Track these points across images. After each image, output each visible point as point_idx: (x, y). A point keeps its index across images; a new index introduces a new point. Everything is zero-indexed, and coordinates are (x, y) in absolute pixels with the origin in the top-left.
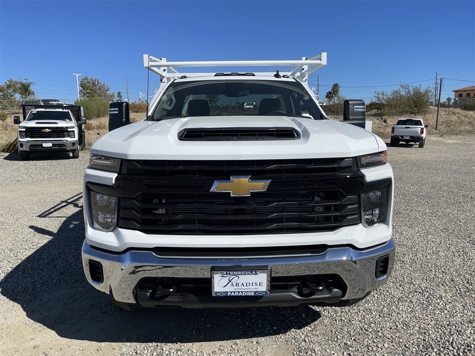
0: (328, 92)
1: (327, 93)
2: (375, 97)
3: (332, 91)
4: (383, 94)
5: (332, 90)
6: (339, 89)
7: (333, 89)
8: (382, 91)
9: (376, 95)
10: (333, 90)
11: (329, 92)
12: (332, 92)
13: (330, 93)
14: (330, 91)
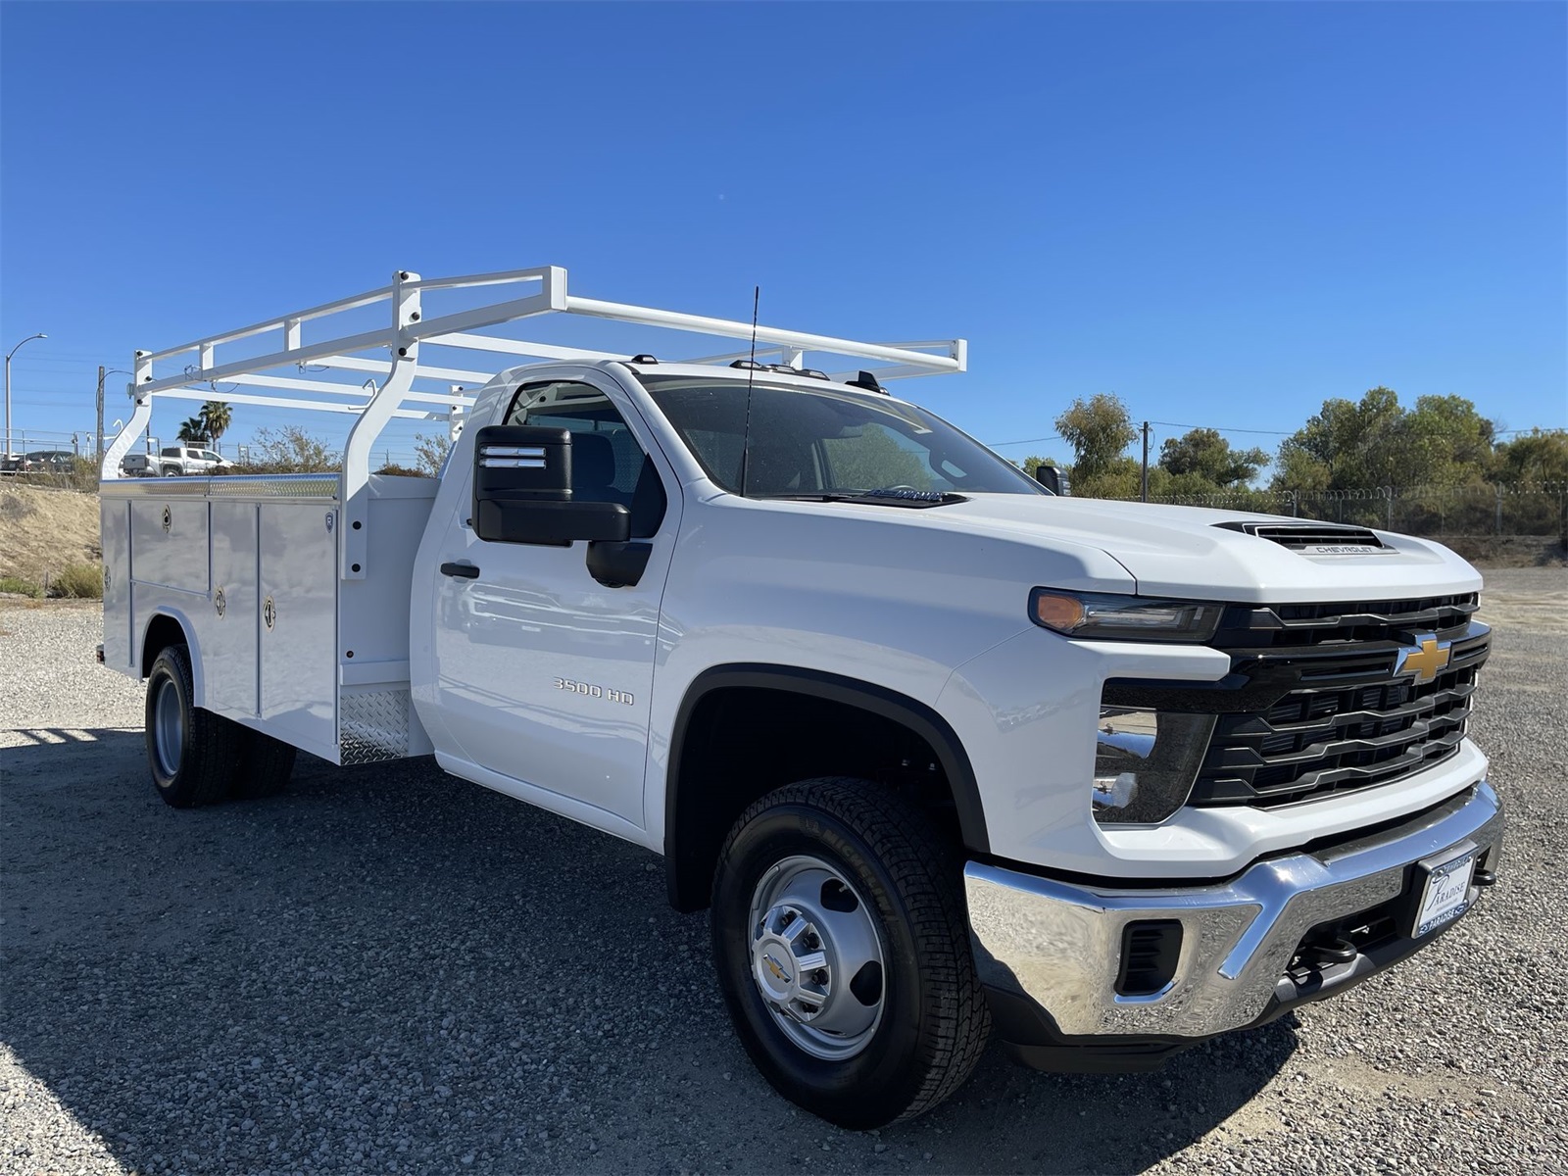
0: (188, 421)
1: (185, 424)
2: (418, 452)
3: (205, 419)
4: (440, 444)
5: (201, 414)
6: (229, 412)
7: (204, 410)
8: (439, 436)
9: (422, 444)
10: (207, 414)
11: (192, 420)
12: (202, 421)
13: (196, 424)
14: (197, 418)
